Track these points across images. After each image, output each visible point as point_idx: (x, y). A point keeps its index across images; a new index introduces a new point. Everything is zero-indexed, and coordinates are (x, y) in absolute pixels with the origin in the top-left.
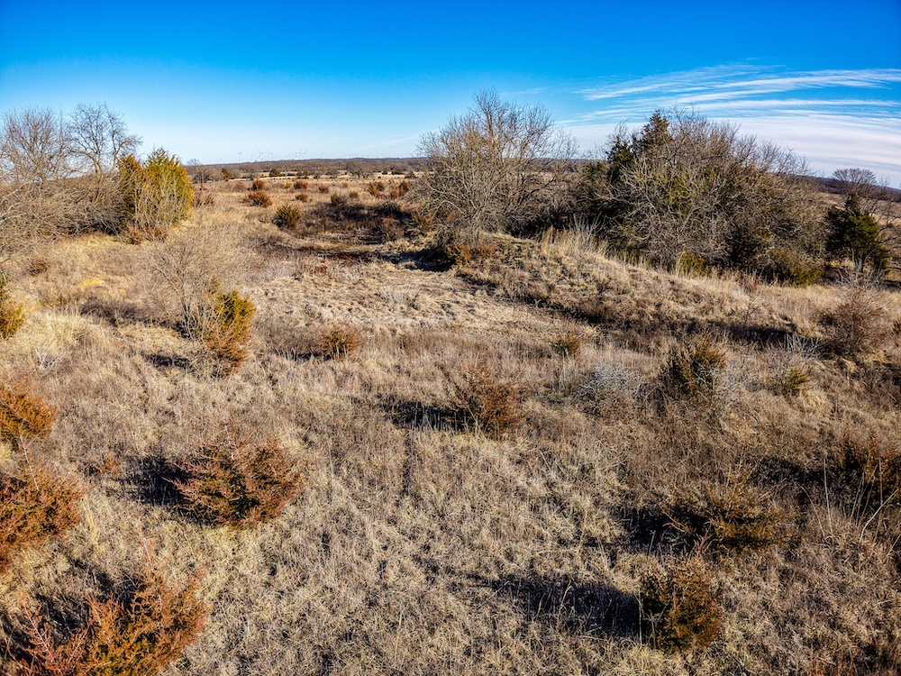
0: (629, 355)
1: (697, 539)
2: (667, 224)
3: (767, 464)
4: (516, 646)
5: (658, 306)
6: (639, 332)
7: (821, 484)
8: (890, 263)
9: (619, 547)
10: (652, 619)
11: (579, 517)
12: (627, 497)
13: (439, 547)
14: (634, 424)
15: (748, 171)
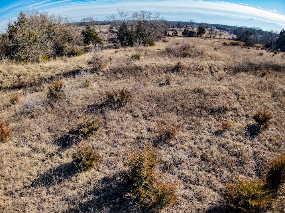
0: (36, 94)
1: (79, 137)
2: (33, 48)
3: (89, 108)
4: (50, 198)
5: (39, 75)
6: (36, 86)
7: (105, 106)
8: (103, 42)
9: (60, 152)
10: (80, 165)
11: (44, 151)
12: (54, 137)
13: (9, 186)
14: (46, 115)
15: (54, 25)
